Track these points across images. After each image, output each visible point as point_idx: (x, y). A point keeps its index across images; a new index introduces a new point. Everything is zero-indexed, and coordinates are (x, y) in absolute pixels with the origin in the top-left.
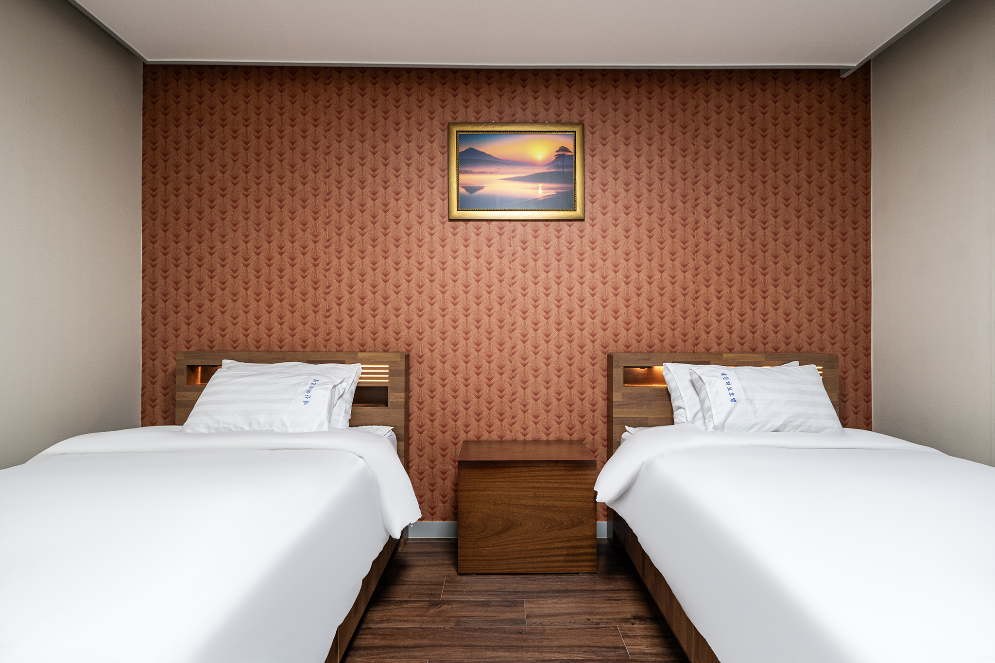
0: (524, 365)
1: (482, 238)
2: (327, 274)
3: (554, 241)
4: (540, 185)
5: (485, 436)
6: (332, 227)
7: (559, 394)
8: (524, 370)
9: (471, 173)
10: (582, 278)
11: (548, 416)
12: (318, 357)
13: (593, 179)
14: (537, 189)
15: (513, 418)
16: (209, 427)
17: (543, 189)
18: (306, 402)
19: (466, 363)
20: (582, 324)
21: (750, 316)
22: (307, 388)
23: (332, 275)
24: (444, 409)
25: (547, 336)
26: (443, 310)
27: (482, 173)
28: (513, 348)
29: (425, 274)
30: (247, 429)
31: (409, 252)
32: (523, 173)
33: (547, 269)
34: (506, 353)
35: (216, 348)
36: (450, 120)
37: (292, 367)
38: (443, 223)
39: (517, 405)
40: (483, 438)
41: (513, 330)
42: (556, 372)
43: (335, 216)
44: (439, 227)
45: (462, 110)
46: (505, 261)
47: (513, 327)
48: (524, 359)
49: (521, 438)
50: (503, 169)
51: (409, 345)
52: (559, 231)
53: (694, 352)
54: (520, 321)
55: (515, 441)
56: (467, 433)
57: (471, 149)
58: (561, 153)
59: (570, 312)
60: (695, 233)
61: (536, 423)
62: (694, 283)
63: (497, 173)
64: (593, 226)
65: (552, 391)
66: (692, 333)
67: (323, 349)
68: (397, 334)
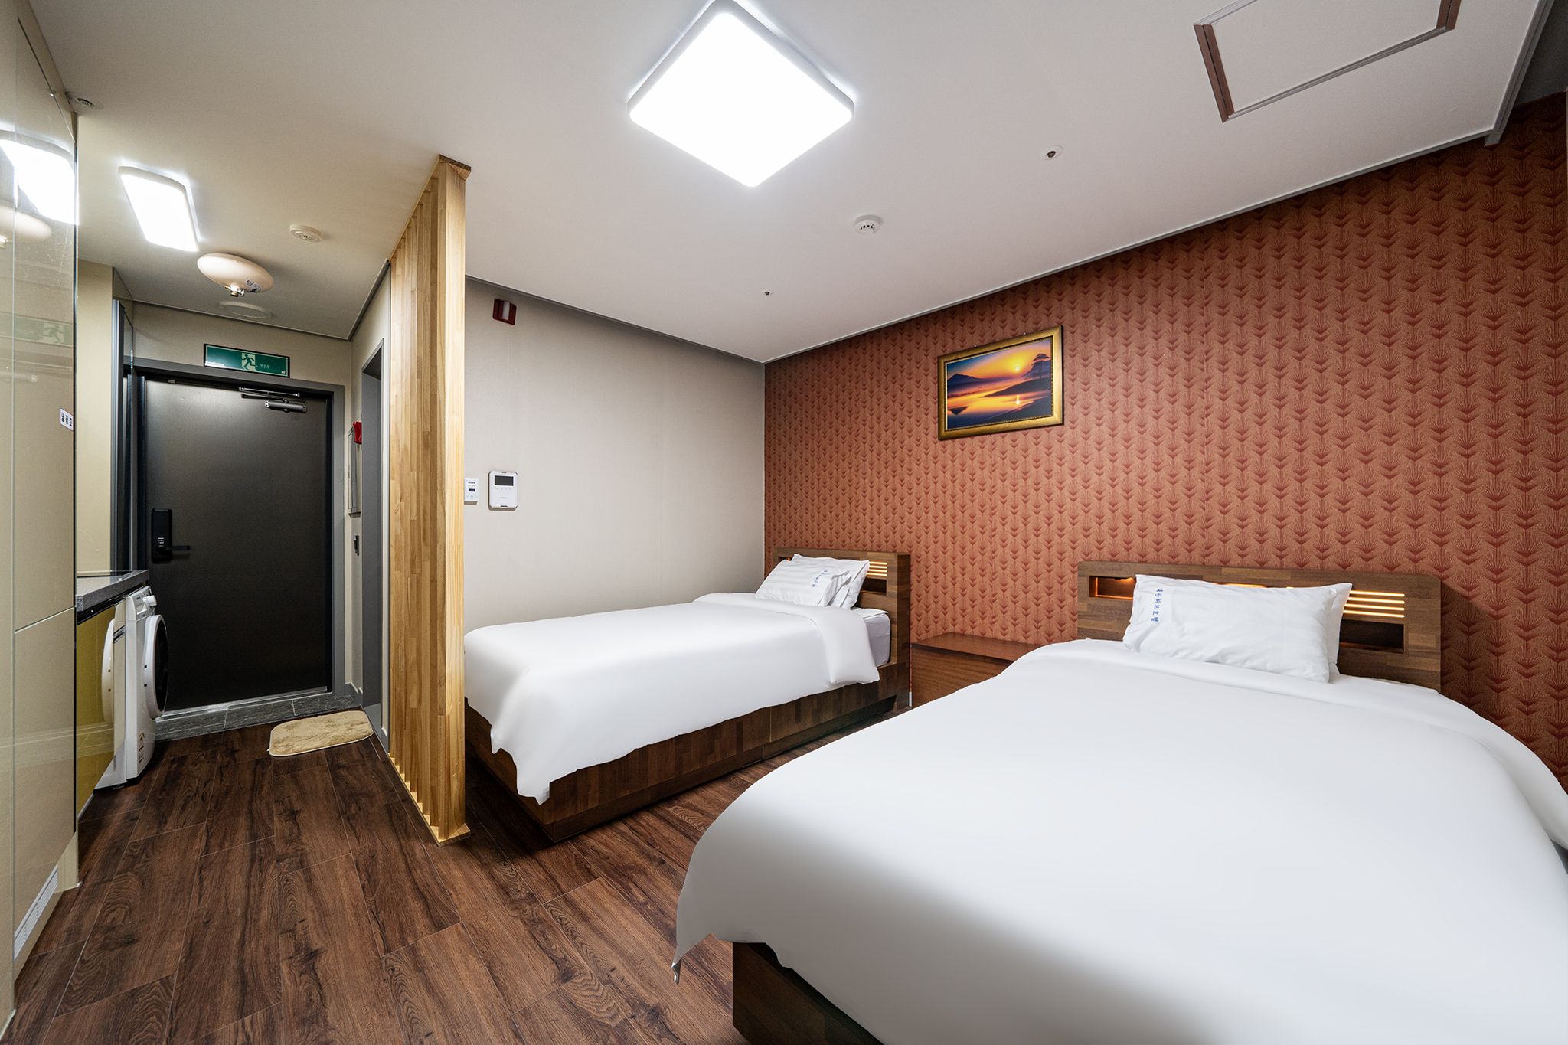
0: (1004, 569)
1: (966, 452)
2: (857, 491)
3: (1033, 448)
4: (1018, 396)
5: (969, 631)
6: (860, 456)
7: (1038, 599)
8: (1004, 573)
9: (957, 396)
10: (1061, 483)
11: (1026, 620)
12: (842, 553)
13: (1073, 380)
14: (1015, 400)
15: (994, 617)
16: (765, 596)
17: (1021, 399)
18: (814, 585)
19: (954, 564)
20: (1061, 530)
21: (1296, 520)
22: (818, 576)
23: (860, 492)
24: (936, 603)
25: (1026, 542)
26: (936, 518)
27: (966, 394)
28: (993, 552)
29: (922, 487)
30: (781, 599)
31: (910, 470)
32: (1002, 387)
33: (1025, 477)
34: (986, 557)
35: (798, 546)
36: (940, 353)
37: (824, 561)
38: (935, 443)
39: (997, 605)
40: (967, 632)
41: (993, 536)
42: (1035, 578)
43: (862, 448)
44: (932, 447)
45: (950, 342)
46: (986, 471)
47: (993, 533)
48: (1004, 563)
49: (1001, 637)
50: (983, 387)
51: (910, 547)
52: (1037, 438)
53: (1204, 564)
54: (1000, 527)
55: (995, 639)
56: (954, 625)
57: (957, 375)
58: (1038, 361)
59: (1049, 518)
60: (1205, 422)
61: (1015, 625)
62: (1204, 481)
63: (978, 392)
64: (1073, 428)
65: (1030, 595)
66: (1200, 542)
67: (854, 548)
68: (902, 538)
